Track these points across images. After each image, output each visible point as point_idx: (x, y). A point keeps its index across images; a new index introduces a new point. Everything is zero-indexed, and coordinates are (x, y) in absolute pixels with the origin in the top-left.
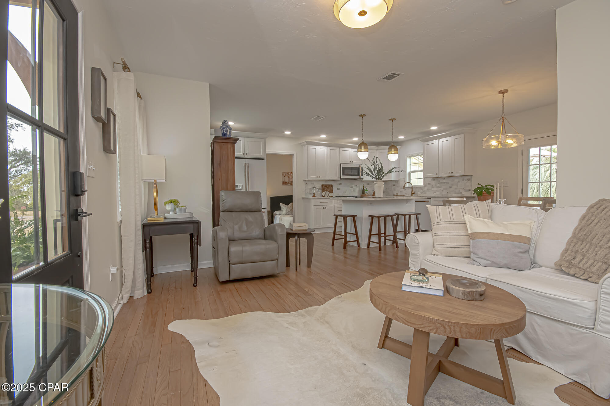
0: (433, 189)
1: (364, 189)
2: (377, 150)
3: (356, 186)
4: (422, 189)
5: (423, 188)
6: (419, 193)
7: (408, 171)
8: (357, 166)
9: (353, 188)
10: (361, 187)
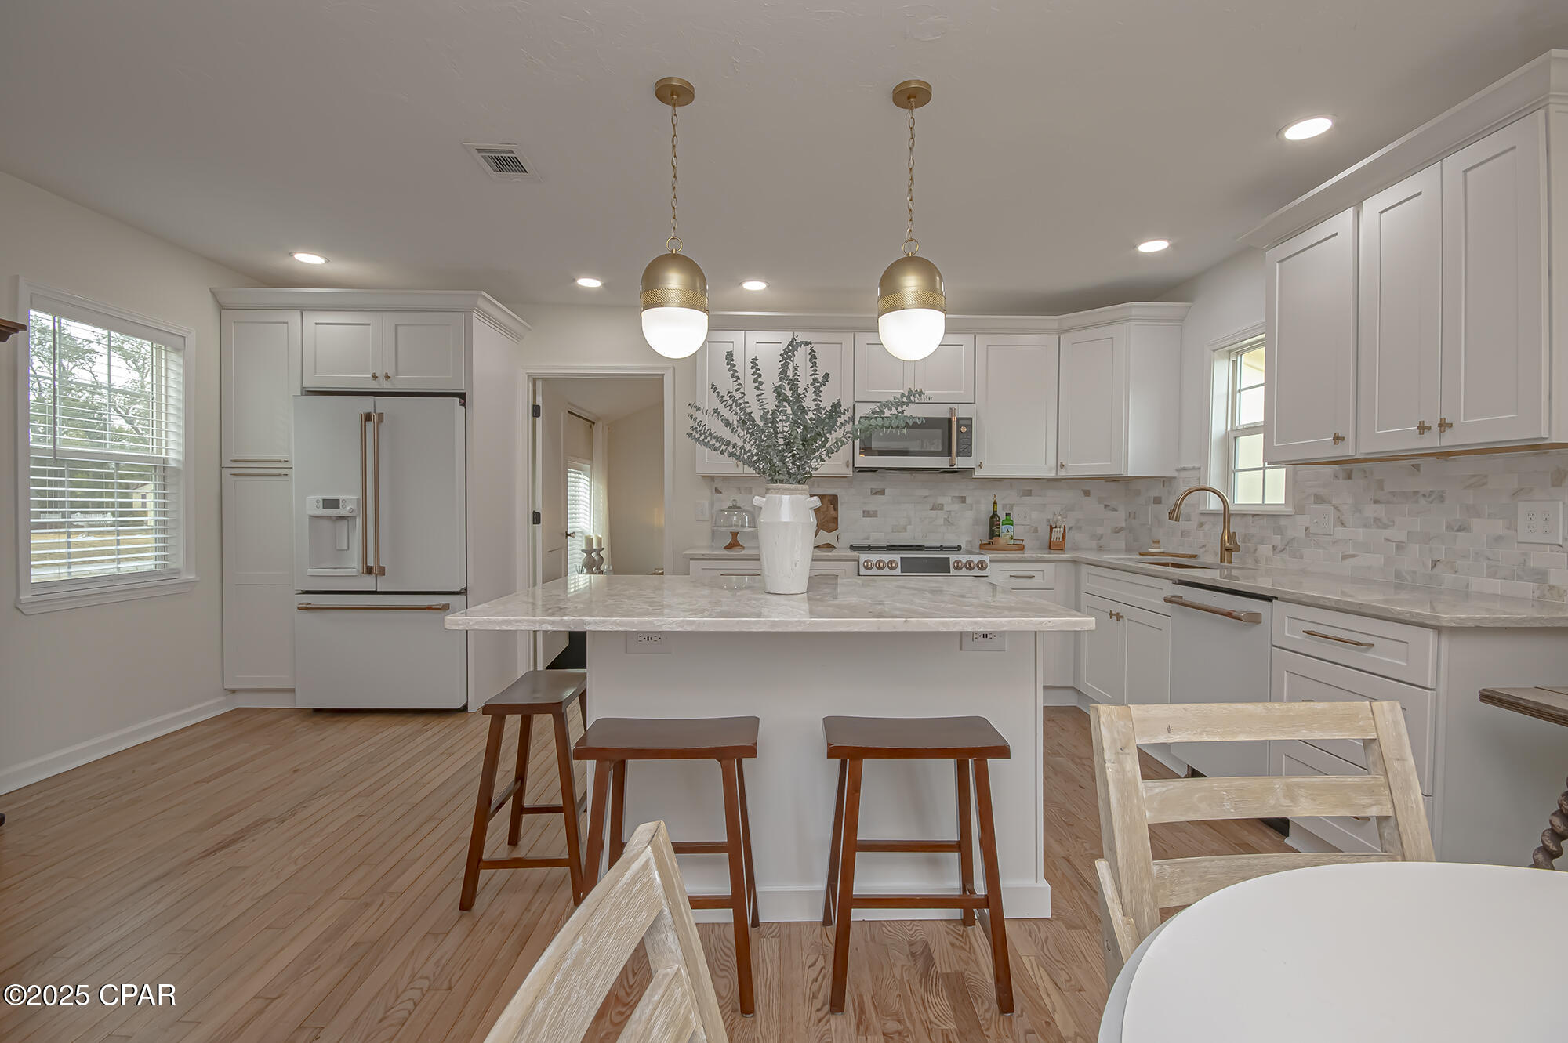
0: (1340, 533)
1: (994, 515)
2: (1060, 332)
3: (963, 500)
4: (1279, 531)
5: (1283, 522)
6: (1265, 550)
7: (1218, 426)
8: (941, 412)
9: (946, 508)
10: (985, 509)
